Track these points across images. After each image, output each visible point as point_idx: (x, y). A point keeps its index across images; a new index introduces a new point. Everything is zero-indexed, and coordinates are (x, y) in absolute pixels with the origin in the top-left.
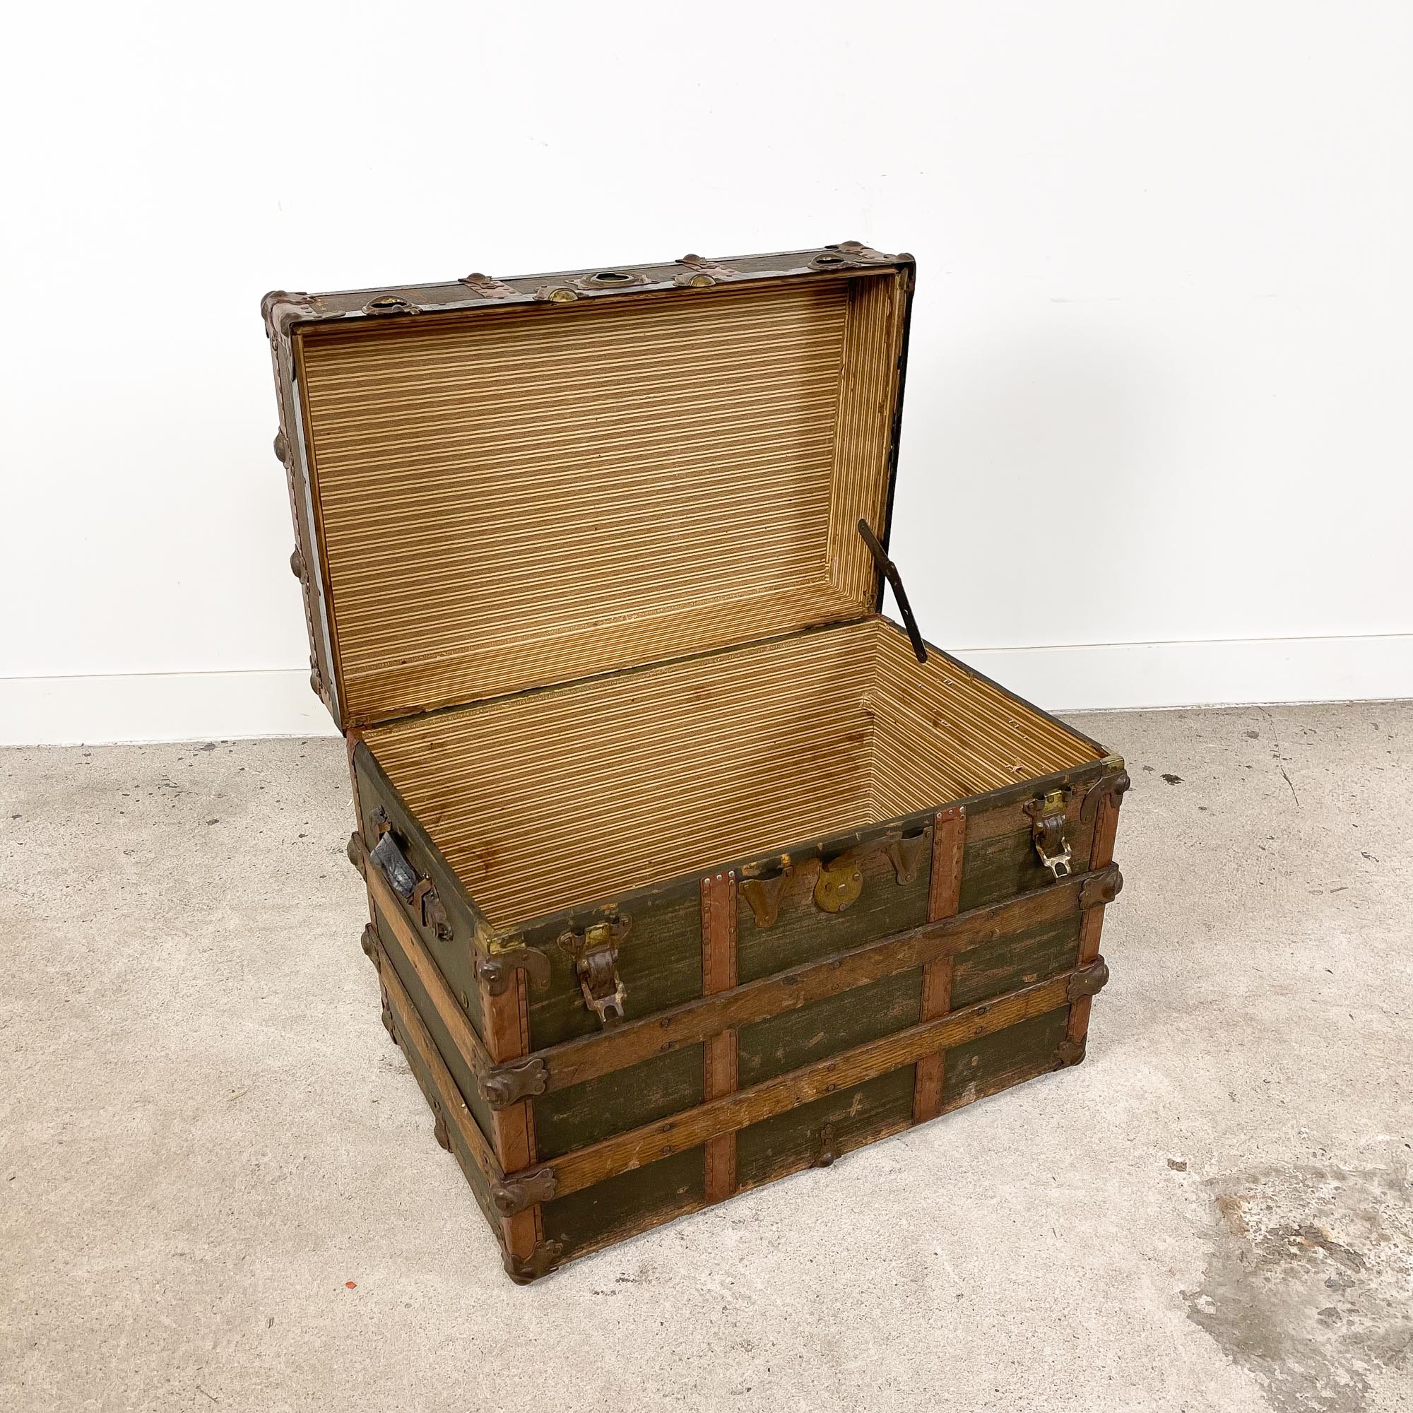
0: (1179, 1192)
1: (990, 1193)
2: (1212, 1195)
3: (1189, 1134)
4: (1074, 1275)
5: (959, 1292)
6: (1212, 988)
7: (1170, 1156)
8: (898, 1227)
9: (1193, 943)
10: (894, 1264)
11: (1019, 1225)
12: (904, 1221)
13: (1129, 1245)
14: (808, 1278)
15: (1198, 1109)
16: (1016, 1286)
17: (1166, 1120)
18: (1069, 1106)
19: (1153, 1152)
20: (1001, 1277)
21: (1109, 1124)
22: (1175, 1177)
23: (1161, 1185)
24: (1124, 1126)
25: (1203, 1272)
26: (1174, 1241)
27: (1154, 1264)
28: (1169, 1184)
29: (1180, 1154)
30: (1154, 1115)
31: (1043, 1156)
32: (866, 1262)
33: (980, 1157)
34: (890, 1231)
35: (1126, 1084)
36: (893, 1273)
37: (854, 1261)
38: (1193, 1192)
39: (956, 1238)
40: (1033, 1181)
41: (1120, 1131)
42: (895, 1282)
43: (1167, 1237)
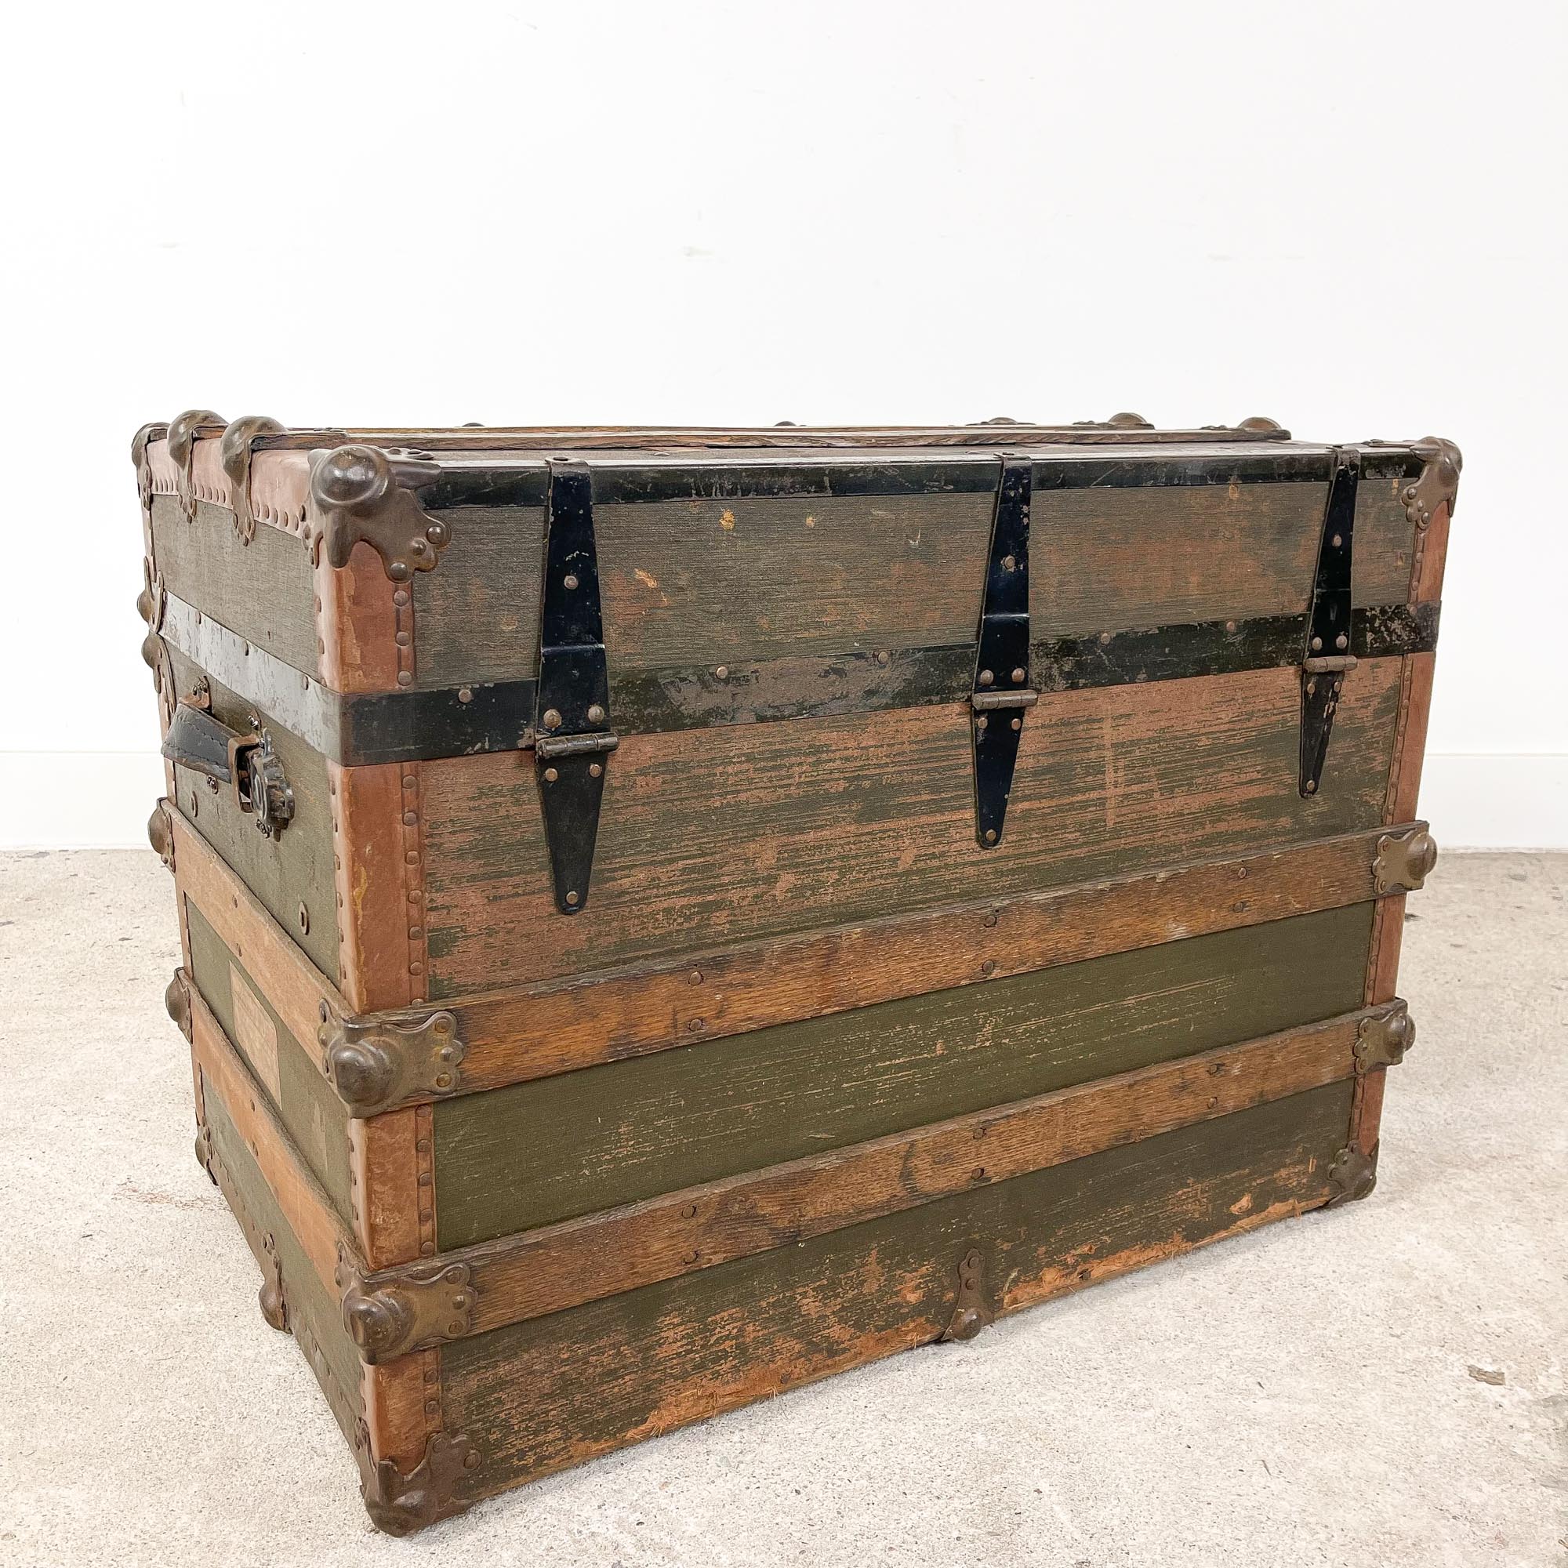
0: (1497, 1415)
1: (1142, 1401)
2: (1558, 1420)
3: (1503, 1330)
4: (1309, 1538)
5: (1081, 1558)
6: (1509, 1141)
7: (1471, 1362)
8: (967, 1446)
9: (1467, 1086)
10: (956, 1503)
11: (1198, 1452)
12: (980, 1438)
13: (1413, 1493)
14: (788, 1520)
15: (1512, 1295)
16: (1195, 1552)
17: (1458, 1310)
18: (1279, 1283)
19: (1440, 1355)
20: (1165, 1534)
21: (1354, 1311)
22: (1486, 1393)
23: (1461, 1403)
24: (1382, 1315)
25: (1561, 1541)
26: (1498, 1490)
27: (1464, 1527)
28: (1475, 1403)
29: (1489, 1360)
30: (1434, 1302)
31: (1238, 1352)
32: (902, 1498)
33: (1122, 1348)
34: (953, 1451)
35: (1378, 1256)
36: (954, 1519)
37: (880, 1497)
38: (1522, 1416)
39: (1077, 1467)
40: (1221, 1387)
41: (1375, 1322)
42: (955, 1534)
43: (1484, 1484)
